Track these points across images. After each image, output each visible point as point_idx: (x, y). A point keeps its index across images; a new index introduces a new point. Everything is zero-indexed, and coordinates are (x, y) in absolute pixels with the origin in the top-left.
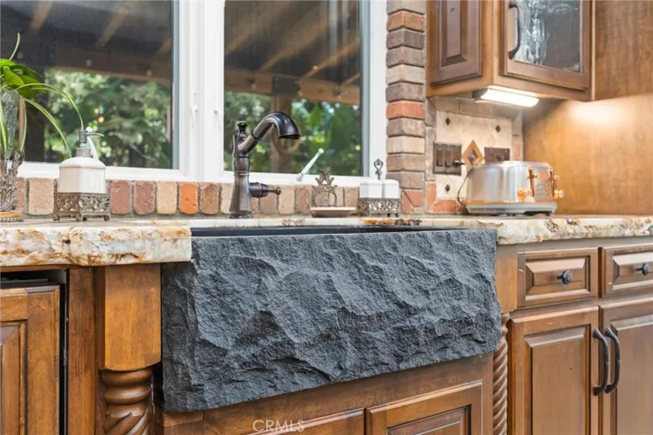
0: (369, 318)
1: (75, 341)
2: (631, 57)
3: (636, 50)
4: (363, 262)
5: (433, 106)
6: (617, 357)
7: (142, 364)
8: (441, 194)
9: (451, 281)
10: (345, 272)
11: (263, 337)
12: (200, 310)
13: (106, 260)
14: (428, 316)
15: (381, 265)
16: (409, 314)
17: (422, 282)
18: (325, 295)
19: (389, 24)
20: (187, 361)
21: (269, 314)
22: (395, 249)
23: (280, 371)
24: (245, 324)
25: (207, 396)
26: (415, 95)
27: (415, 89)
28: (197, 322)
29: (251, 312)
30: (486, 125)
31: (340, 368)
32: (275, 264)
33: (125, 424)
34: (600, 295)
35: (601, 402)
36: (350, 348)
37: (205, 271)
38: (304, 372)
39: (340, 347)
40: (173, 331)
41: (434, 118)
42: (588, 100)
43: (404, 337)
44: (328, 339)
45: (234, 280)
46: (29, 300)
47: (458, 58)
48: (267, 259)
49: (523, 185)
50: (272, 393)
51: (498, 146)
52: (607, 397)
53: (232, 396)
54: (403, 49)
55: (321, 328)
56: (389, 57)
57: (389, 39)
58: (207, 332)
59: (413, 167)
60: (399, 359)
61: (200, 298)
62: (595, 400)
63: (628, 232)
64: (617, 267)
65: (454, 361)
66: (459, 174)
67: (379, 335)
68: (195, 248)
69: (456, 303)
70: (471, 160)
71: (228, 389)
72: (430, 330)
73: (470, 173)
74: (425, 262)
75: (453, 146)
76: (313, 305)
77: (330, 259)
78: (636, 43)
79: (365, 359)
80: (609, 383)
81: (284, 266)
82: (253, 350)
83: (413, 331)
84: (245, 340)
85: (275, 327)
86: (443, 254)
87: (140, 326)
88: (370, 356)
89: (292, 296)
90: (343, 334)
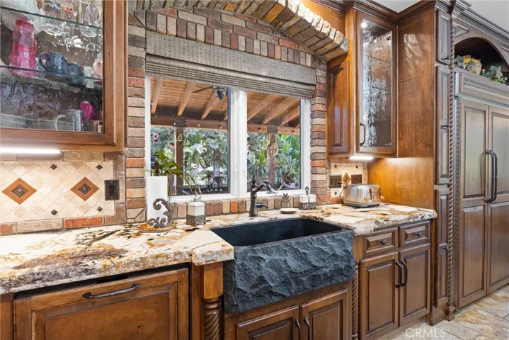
0: (301, 273)
1: (194, 286)
2: (414, 142)
3: (416, 139)
4: (299, 251)
5: (329, 161)
6: (406, 273)
7: (217, 296)
8: (333, 196)
9: (334, 255)
10: (292, 255)
11: (261, 284)
12: (237, 277)
13: (204, 263)
14: (325, 270)
15: (306, 251)
16: (317, 269)
17: (322, 256)
18: (284, 266)
19: (311, 130)
20: (232, 296)
21: (263, 277)
22: (311, 244)
23: (266, 296)
24: (254, 281)
25: (240, 308)
26: (322, 158)
27: (322, 155)
28: (236, 281)
29: (256, 276)
30: (351, 166)
31: (289, 292)
32: (264, 256)
33: (211, 317)
34: (399, 246)
35: (399, 291)
36: (294, 284)
37: (239, 262)
38: (276, 295)
39: (290, 284)
40: (228, 284)
41: (330, 166)
42: (395, 157)
43: (314, 278)
44: (285, 283)
45: (249, 264)
46: (178, 274)
47: (339, 145)
48: (262, 255)
49: (367, 195)
50: (263, 304)
51: (357, 174)
52: (402, 288)
53: (248, 306)
54: (317, 140)
55: (282, 279)
56: (311, 143)
57: (311, 136)
58: (240, 285)
59: (321, 186)
60: (313, 286)
61: (237, 272)
62: (396, 290)
63: (411, 221)
64: (406, 235)
65: (336, 284)
66: (341, 187)
67: (305, 279)
68: (235, 254)
69: (336, 263)
70: (345, 181)
71: (247, 304)
72: (325, 275)
73: (345, 188)
74: (323, 248)
75: (338, 176)
76: (279, 270)
77: (286, 251)
78: (416, 136)
79: (299, 288)
80: (403, 282)
81: (268, 257)
82: (257, 290)
83: (319, 276)
84: (254, 286)
85: (265, 281)
86: (331, 243)
87: (216, 282)
88: (301, 287)
89: (271, 268)
90: (291, 280)
